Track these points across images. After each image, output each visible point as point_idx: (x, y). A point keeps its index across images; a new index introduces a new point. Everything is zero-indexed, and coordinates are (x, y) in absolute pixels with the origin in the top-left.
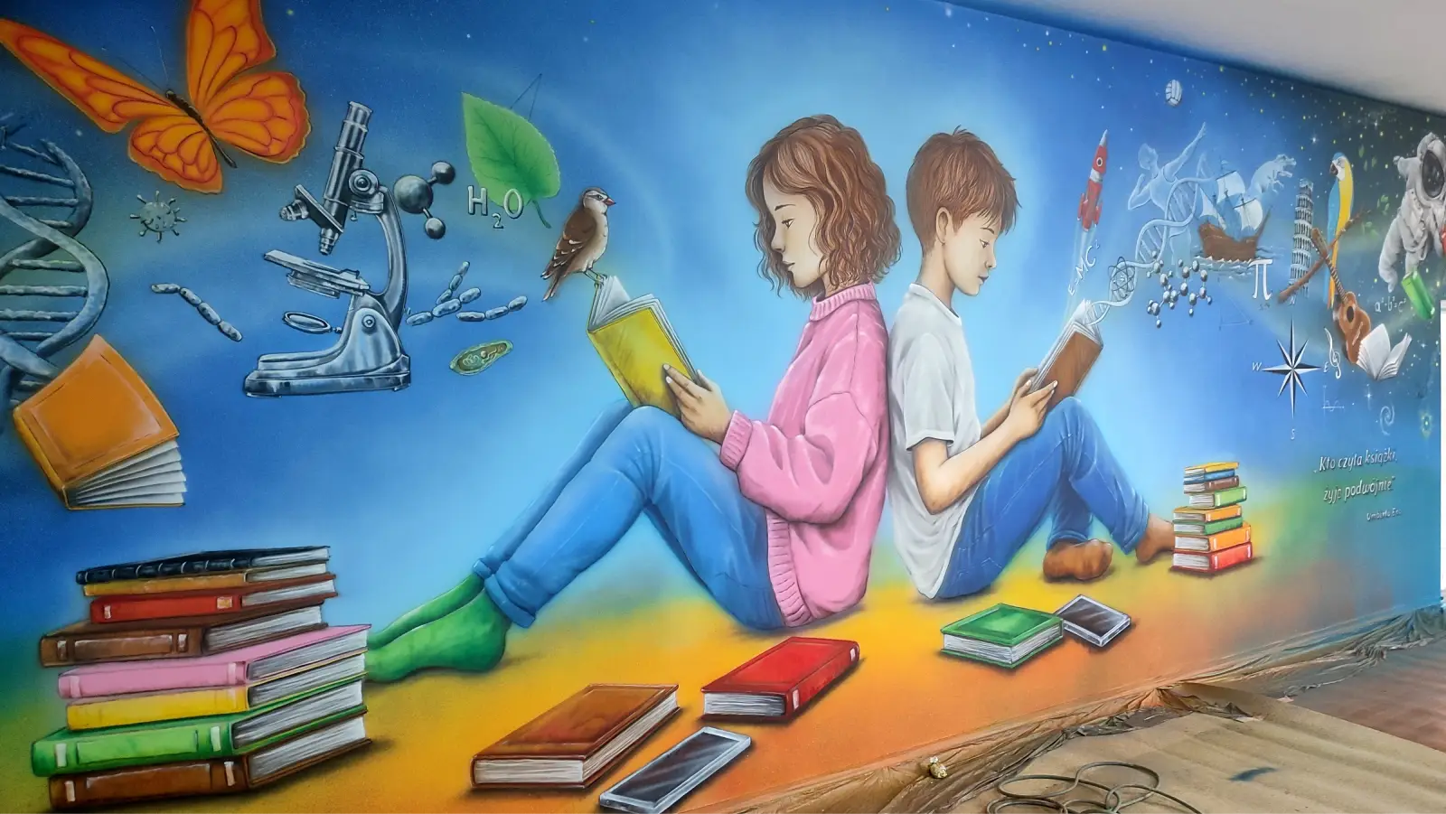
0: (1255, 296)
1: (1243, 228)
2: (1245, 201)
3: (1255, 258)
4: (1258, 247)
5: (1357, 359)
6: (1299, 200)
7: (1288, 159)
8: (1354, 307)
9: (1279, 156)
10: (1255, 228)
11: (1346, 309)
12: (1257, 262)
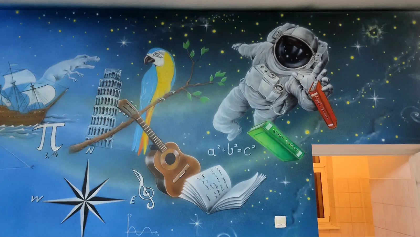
0: (40, 148)
1: (30, 104)
2: (35, 87)
3: (43, 123)
4: (47, 115)
5: (180, 193)
6: (104, 82)
7: (89, 57)
8: (176, 153)
9: (78, 56)
10: (45, 103)
11: (163, 155)
12: (45, 126)
